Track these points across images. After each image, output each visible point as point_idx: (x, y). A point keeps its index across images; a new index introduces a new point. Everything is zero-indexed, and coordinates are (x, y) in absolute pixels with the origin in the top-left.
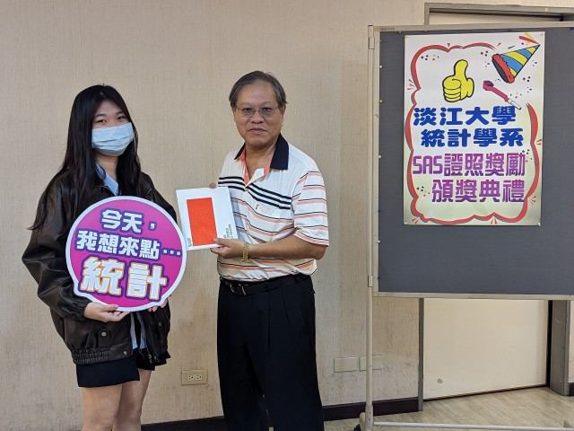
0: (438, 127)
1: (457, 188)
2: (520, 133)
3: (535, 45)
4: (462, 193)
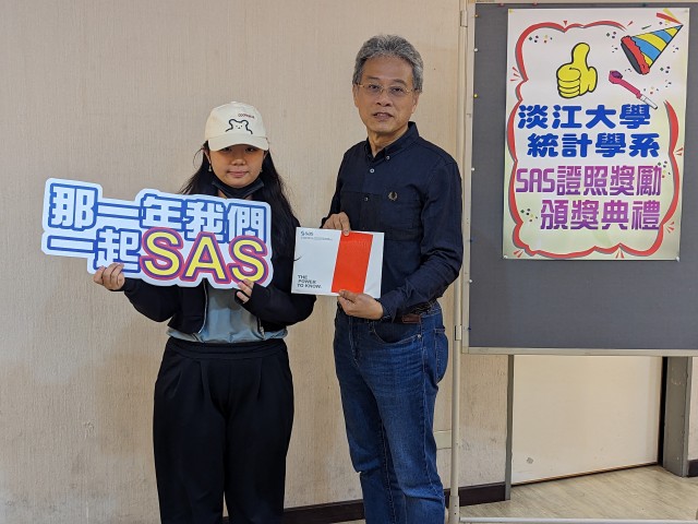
0: (550, 130)
1: (573, 211)
2: (655, 140)
3: (677, 25)
4: (579, 218)
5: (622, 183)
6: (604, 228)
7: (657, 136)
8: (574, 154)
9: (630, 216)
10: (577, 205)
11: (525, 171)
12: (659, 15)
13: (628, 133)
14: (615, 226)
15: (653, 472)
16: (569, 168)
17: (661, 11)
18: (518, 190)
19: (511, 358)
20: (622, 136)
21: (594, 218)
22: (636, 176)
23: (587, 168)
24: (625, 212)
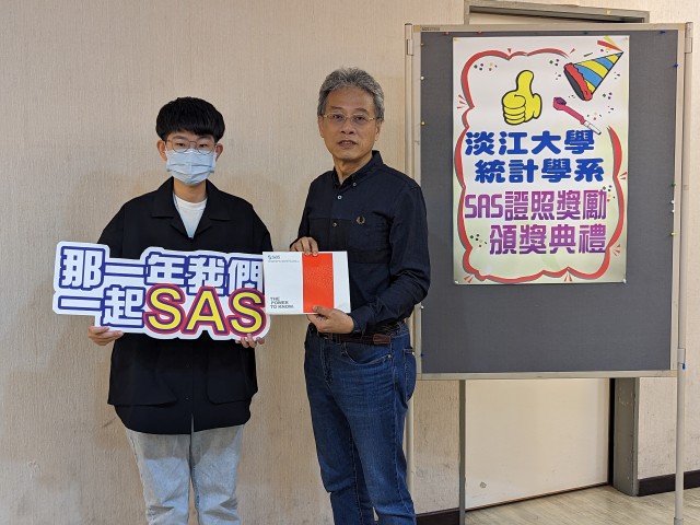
0: (497, 156)
1: (522, 236)
2: (600, 164)
3: (617, 52)
4: (527, 243)
5: (569, 207)
6: (552, 252)
7: (601, 160)
8: (520, 180)
9: (577, 240)
10: (525, 230)
11: (474, 196)
12: (600, 43)
13: (573, 158)
14: (562, 250)
15: (605, 493)
16: (516, 193)
17: (602, 38)
18: (467, 216)
19: (462, 384)
20: (567, 161)
21: (542, 242)
22: (581, 200)
23: (534, 193)
24: (572, 236)
